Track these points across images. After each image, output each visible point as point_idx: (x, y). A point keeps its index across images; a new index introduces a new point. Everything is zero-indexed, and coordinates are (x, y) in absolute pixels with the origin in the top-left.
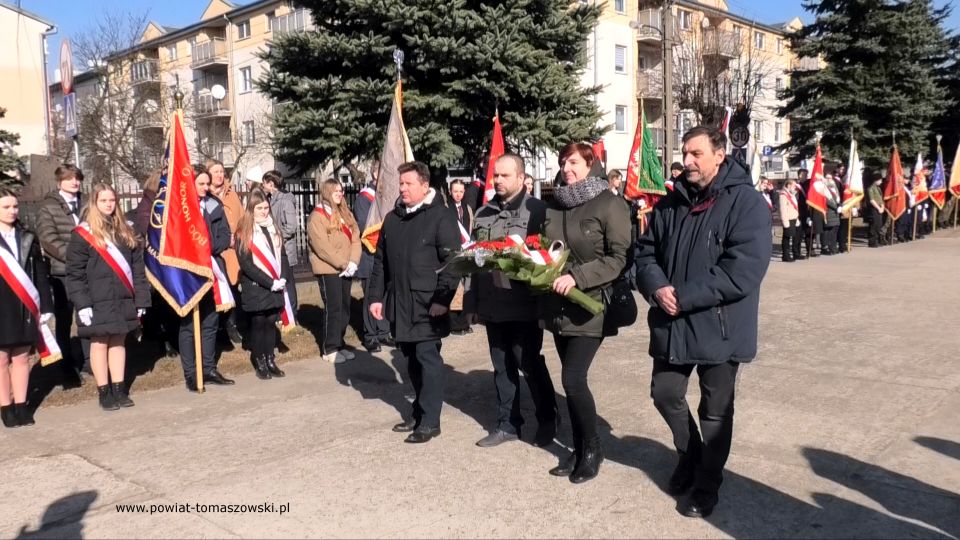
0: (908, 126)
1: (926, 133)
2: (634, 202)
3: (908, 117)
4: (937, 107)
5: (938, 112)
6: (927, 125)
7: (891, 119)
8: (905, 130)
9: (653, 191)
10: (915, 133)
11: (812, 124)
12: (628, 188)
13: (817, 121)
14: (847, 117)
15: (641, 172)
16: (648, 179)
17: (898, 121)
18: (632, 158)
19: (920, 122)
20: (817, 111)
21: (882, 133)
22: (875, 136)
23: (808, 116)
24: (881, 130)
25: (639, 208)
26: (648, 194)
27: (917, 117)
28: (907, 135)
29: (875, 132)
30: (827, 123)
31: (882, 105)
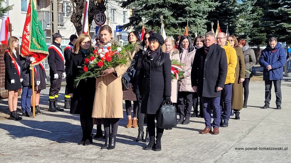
0: (194, 16)
1: (205, 21)
2: (28, 58)
3: (195, 11)
4: (210, 6)
5: (210, 9)
6: (205, 17)
7: (185, 12)
8: (193, 19)
9: (40, 51)
10: (198, 21)
11: (141, 13)
12: (23, 49)
13: (144, 11)
14: (161, 10)
15: (32, 39)
16: (36, 44)
17: (190, 13)
18: (25, 29)
19: (201, 14)
20: (144, 5)
21: (181, 20)
22: (177, 22)
23: (139, 8)
24: (180, 18)
25: (31, 62)
26: (37, 53)
27: (199, 12)
28: (194, 22)
29: (177, 20)
30: (150, 13)
31: (180, 3)
